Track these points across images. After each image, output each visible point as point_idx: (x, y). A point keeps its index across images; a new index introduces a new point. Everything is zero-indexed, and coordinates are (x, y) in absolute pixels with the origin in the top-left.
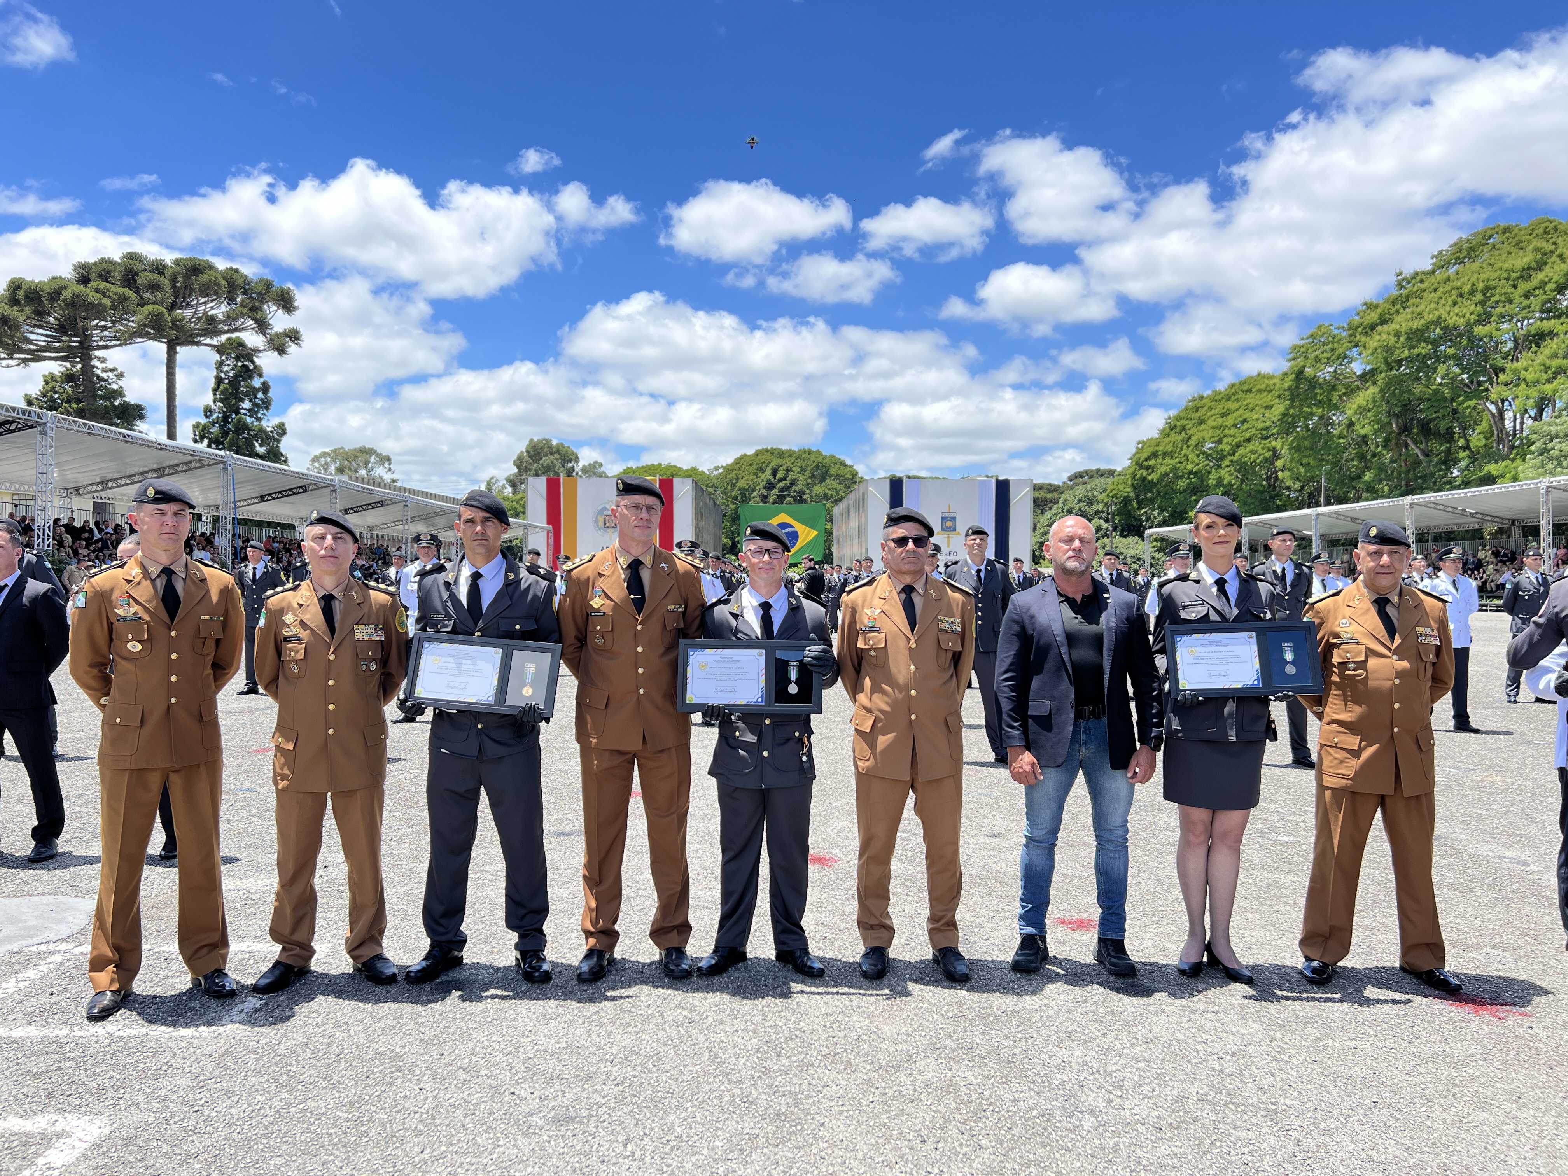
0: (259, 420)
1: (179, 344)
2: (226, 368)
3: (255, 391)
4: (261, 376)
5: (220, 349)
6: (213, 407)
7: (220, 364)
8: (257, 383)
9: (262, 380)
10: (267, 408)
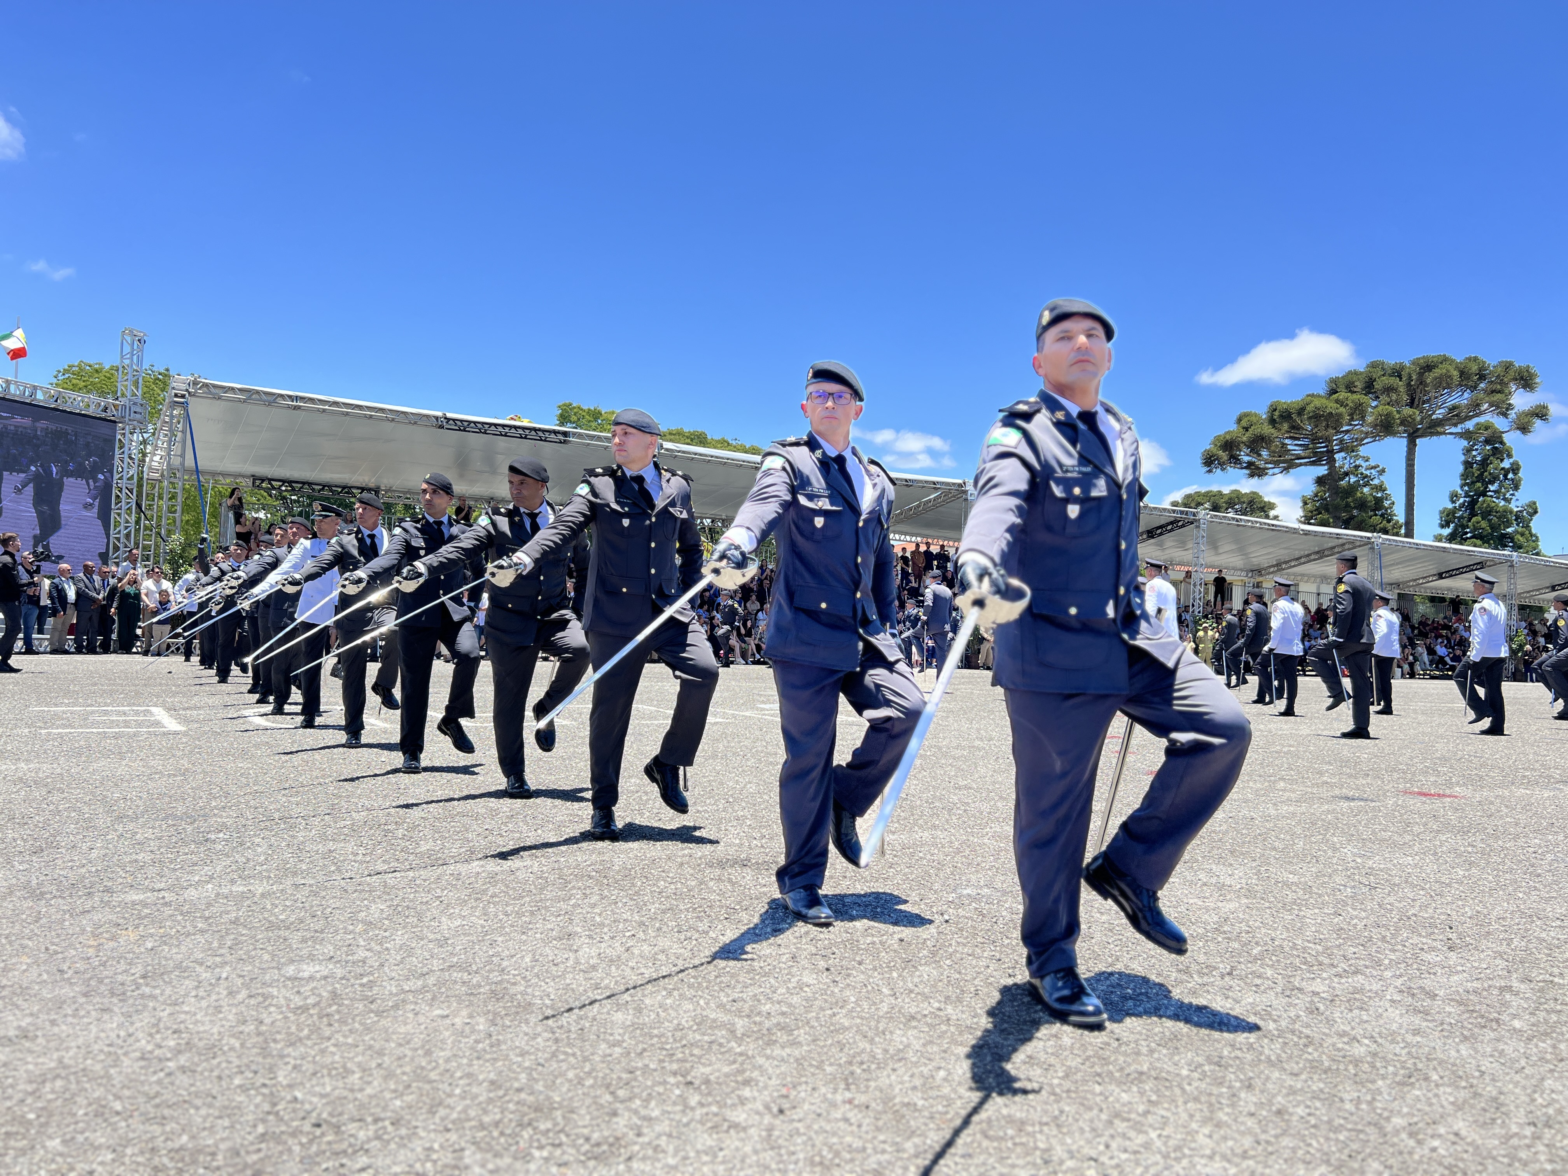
0: (1508, 501)
1: (1418, 437)
2: (1474, 453)
3: (1506, 472)
4: (1510, 456)
5: (1467, 435)
6: (1460, 492)
7: (1468, 451)
8: (1506, 464)
9: (1511, 460)
10: (1516, 487)
